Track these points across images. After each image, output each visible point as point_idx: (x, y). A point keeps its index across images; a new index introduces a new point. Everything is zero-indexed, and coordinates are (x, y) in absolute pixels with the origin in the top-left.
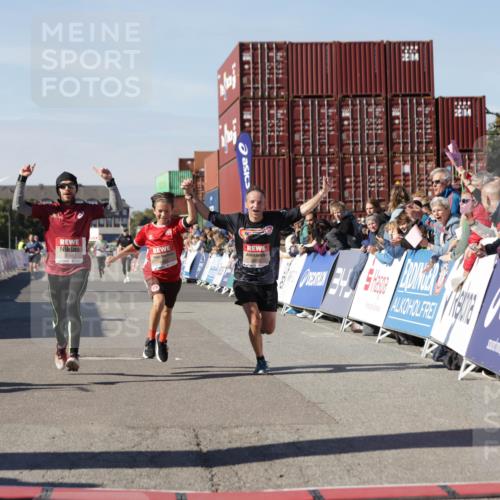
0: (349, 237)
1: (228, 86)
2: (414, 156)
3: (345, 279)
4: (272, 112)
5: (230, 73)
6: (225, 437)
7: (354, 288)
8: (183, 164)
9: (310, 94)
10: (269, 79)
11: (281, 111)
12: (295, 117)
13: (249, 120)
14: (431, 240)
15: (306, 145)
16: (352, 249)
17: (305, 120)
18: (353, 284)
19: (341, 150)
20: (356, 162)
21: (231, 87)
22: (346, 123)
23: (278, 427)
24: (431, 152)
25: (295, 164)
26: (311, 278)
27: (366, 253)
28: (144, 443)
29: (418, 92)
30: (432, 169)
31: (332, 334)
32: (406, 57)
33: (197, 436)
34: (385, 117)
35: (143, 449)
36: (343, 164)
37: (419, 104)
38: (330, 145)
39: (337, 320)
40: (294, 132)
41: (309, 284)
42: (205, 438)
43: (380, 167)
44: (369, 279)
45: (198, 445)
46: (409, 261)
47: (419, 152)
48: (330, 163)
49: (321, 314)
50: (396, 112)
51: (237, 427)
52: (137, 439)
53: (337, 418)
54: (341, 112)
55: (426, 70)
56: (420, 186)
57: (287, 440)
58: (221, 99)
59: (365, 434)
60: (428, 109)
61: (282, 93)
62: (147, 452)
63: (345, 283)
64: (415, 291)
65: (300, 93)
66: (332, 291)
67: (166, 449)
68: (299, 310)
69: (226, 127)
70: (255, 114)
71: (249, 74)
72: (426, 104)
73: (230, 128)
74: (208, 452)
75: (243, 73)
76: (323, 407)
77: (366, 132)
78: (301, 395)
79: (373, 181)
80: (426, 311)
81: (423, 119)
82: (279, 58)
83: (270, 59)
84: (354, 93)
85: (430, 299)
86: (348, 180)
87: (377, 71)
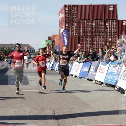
0: (94, 58)
1: (61, 17)
2: (112, 36)
3: (93, 69)
4: (73, 24)
5: (62, 13)
6: (61, 112)
7: (96, 72)
8: (49, 38)
9: (84, 19)
10: (73, 15)
11: (76, 24)
12: (80, 25)
13: (67, 26)
14: (117, 59)
15: (83, 33)
16: (95, 61)
17: (82, 26)
18: (96, 71)
19: (92, 34)
20: (96, 38)
21: (62, 17)
22: (94, 27)
23: (76, 109)
24: (117, 35)
25: (80, 38)
26: (84, 69)
27: (99, 62)
28: (40, 113)
29: (113, 18)
30: (117, 40)
31: (90, 84)
32: (110, 9)
33: (54, 111)
34: (104, 25)
35: (40, 115)
36: (93, 38)
37: (113, 22)
38: (89, 33)
39: (91, 80)
40: (79, 29)
41: (84, 71)
42: (56, 112)
43: (103, 39)
44: (100, 69)
45: (54, 114)
46: (111, 64)
47: (113, 35)
48: (89, 38)
49: (87, 79)
50: (107, 24)
51: (65, 109)
52: (38, 112)
53: (92, 107)
54: (92, 24)
55: (115, 12)
56: (114, 44)
57: (78, 113)
58: (59, 20)
59: (99, 111)
60: (116, 23)
61: (76, 19)
62: (41, 116)
63: (93, 70)
64: (113, 73)
65: (81, 19)
66: (90, 73)
67: (46, 115)
68: (81, 78)
69: (61, 28)
70: (69, 24)
71: (67, 13)
72: (116, 22)
73: (62, 28)
74: (57, 116)
75: (65, 13)
76: (88, 104)
77: (99, 29)
78: (82, 100)
79: (101, 43)
80: (115, 78)
81: (114, 26)
82: (75, 9)
83: (73, 9)
84: (96, 19)
85: (117, 75)
86: (94, 43)
87: (102, 13)
